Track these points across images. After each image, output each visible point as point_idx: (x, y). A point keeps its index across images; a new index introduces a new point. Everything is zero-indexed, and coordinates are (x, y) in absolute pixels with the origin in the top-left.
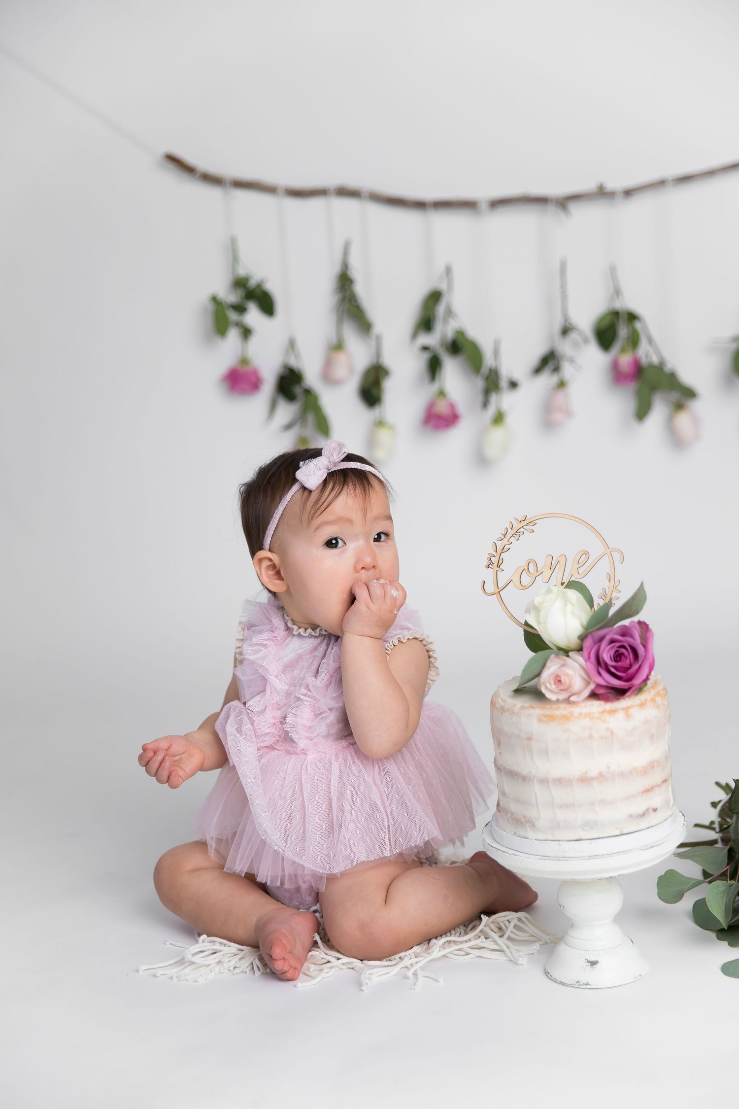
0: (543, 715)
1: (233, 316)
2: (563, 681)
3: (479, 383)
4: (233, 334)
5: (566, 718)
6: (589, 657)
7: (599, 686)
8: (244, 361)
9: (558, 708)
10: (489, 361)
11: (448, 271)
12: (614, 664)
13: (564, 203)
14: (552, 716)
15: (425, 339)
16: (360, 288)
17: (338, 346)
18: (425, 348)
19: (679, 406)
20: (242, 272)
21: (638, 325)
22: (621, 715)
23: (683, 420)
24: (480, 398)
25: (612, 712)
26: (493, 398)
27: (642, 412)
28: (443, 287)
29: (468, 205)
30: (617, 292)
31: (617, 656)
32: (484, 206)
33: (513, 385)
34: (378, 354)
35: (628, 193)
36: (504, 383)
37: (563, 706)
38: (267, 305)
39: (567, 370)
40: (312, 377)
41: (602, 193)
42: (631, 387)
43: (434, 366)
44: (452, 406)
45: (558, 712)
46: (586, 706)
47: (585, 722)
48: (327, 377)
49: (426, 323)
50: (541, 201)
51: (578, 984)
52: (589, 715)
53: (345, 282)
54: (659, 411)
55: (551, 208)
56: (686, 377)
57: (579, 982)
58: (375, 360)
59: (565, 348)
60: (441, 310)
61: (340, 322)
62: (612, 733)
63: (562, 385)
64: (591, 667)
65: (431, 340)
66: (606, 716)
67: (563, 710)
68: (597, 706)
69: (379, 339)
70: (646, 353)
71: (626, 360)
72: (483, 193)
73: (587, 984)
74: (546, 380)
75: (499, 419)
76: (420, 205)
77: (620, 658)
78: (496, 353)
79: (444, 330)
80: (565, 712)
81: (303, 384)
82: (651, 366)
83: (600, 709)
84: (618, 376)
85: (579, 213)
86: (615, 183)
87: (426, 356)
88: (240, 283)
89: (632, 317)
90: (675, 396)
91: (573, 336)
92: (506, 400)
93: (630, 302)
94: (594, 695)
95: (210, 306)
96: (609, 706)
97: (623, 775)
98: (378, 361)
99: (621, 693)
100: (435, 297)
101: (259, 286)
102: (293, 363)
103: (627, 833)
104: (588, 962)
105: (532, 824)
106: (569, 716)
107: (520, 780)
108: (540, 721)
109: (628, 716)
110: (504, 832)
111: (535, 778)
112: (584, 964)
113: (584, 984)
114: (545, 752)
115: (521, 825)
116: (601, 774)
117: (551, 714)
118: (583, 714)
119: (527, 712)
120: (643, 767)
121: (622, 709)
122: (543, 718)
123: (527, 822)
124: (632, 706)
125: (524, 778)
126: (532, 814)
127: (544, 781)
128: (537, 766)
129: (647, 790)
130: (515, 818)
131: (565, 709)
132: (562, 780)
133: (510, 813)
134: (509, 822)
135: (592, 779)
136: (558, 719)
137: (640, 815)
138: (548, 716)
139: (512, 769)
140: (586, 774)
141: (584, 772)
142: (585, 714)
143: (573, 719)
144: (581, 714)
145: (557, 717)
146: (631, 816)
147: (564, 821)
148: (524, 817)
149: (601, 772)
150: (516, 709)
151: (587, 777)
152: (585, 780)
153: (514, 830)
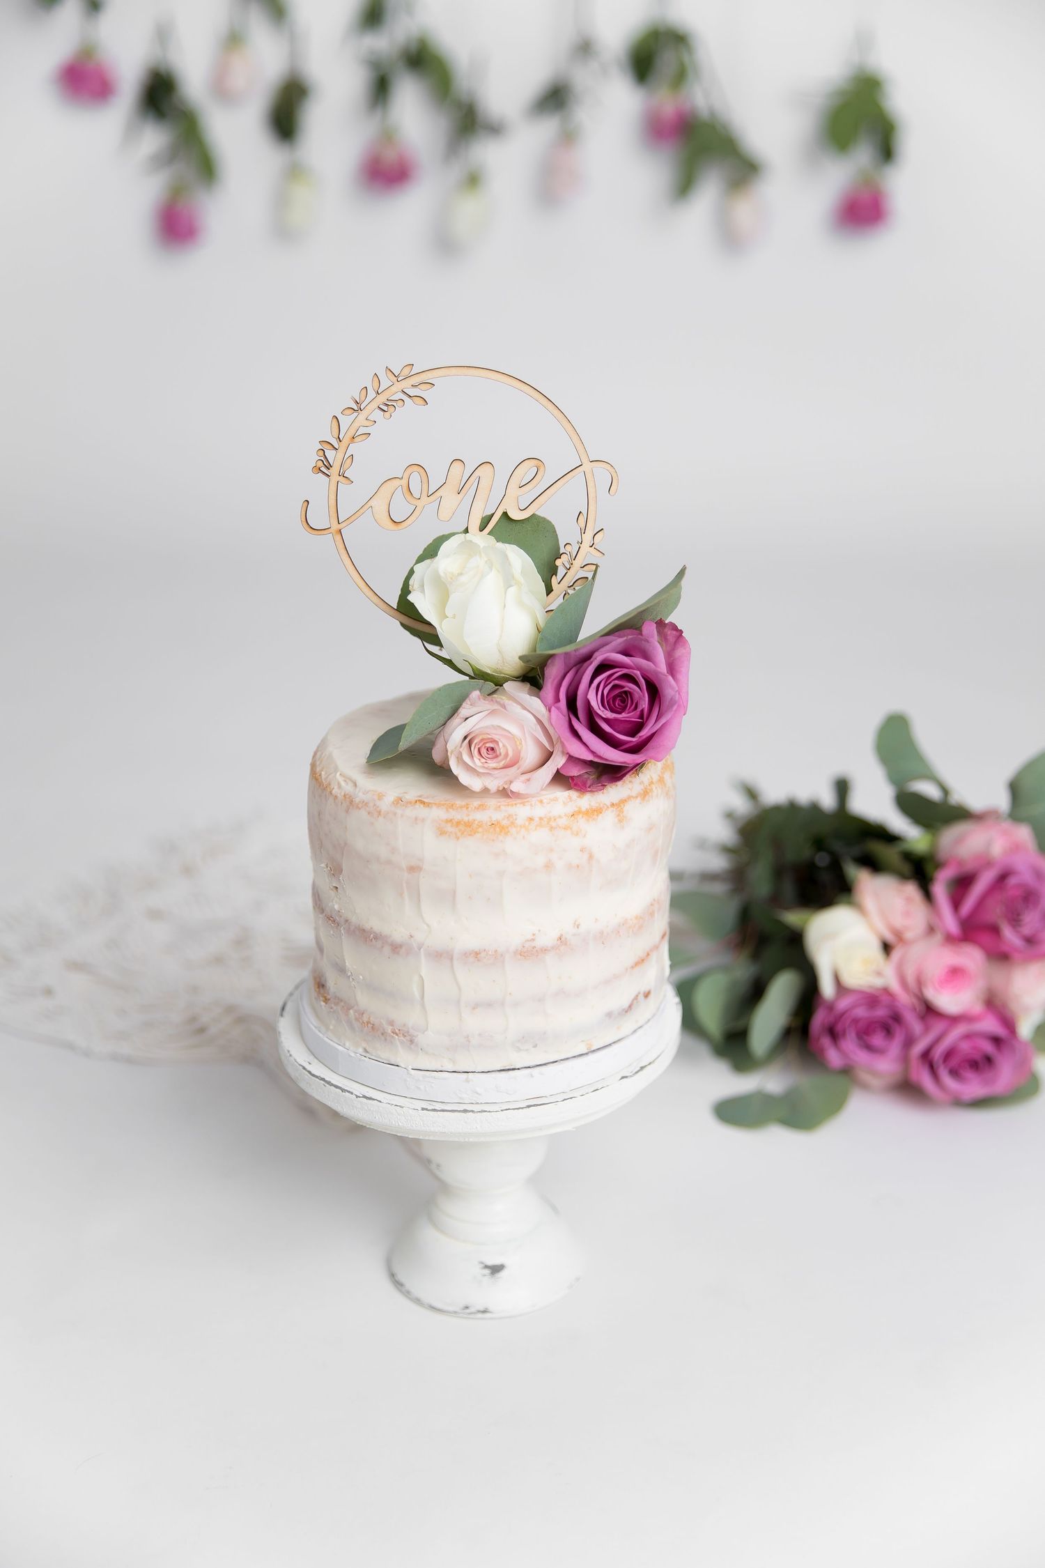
0: (449, 821)
2: (501, 749)
5: (499, 829)
6: (557, 700)
7: (571, 759)
9: (481, 807)
12: (608, 714)
14: (469, 825)
19: (738, 184)
22: (609, 817)
23: (743, 209)
25: (595, 812)
31: (615, 698)
37: (492, 802)
45: (480, 816)
46: (541, 802)
47: (540, 836)
51: (468, 1311)
52: (548, 823)
54: (708, 192)
57: (467, 1308)
62: (591, 857)
64: (558, 717)
66: (582, 822)
67: (495, 811)
68: (565, 800)
73: (484, 1312)
77: (623, 701)
80: (497, 816)
83: (570, 808)
90: (731, 169)
94: (560, 779)
96: (587, 801)
97: (602, 938)
99: (613, 773)
103: (599, 1049)
104: (486, 1267)
105: (408, 1038)
106: (505, 823)
107: (387, 949)
108: (441, 832)
109: (621, 820)
110: (340, 1048)
111: (422, 949)
112: (478, 1271)
113: (479, 1311)
114: (449, 897)
115: (383, 1038)
116: (563, 939)
117: (466, 819)
118: (537, 819)
119: (410, 812)
120: (636, 918)
121: (613, 805)
122: (449, 828)
123: (397, 1035)
124: (630, 798)
125: (396, 948)
126: (410, 1017)
127: (442, 956)
128: (428, 925)
129: (640, 962)
130: (368, 1023)
131: (498, 808)
132: (483, 955)
133: (356, 1011)
134: (352, 1028)
135: (544, 950)
136: (480, 830)
137: (624, 1010)
138: (458, 823)
139: (367, 926)
140: (533, 940)
141: (530, 937)
142: (541, 819)
143: (513, 830)
144: (531, 819)
145: (480, 825)
146: (609, 1015)
147: (480, 1035)
148: (391, 1023)
149: (562, 935)
150: (385, 804)
151: (534, 947)
152: (529, 953)
153: (364, 1045)
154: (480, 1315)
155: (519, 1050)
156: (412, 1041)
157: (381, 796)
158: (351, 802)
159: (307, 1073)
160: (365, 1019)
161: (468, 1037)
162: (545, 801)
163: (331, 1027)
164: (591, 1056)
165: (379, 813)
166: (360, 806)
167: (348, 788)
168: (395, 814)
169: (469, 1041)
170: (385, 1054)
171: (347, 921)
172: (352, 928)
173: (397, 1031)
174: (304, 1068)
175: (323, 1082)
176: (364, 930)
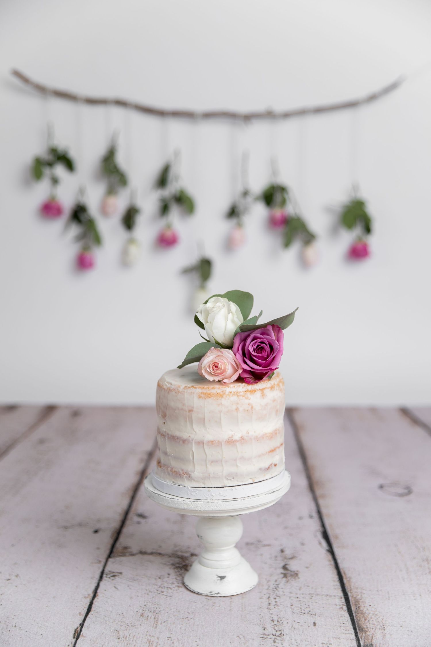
0: (202, 393)
1: (46, 168)
2: (220, 366)
4: (46, 181)
5: (220, 396)
6: (238, 350)
7: (245, 371)
8: (53, 198)
9: (213, 388)
12: (256, 354)
13: (248, 118)
14: (209, 394)
15: (162, 192)
17: (110, 192)
18: (160, 198)
19: (307, 243)
21: (285, 195)
22: (258, 394)
23: (309, 252)
25: (253, 391)
27: (287, 244)
28: (172, 161)
29: (189, 115)
30: (275, 173)
31: (258, 349)
32: (199, 117)
34: (132, 199)
35: (286, 116)
37: (217, 386)
38: (69, 165)
39: (244, 218)
40: (93, 210)
41: (269, 115)
42: (281, 230)
43: (165, 209)
44: (174, 235)
45: (213, 391)
46: (234, 386)
47: (234, 398)
49: (161, 183)
50: (234, 116)
51: (211, 593)
52: (236, 394)
54: (296, 245)
55: (239, 122)
56: (312, 225)
57: (211, 592)
58: (131, 204)
59: (243, 204)
62: (252, 407)
63: (240, 226)
64: (239, 357)
65: (165, 193)
66: (248, 394)
67: (217, 389)
68: (242, 387)
70: (290, 210)
71: (278, 214)
72: (199, 107)
73: (218, 594)
74: (232, 223)
77: (262, 350)
79: (171, 188)
80: (219, 391)
81: (86, 214)
82: (292, 218)
83: (244, 389)
84: (273, 223)
86: (278, 108)
87: (161, 203)
88: (53, 151)
89: (283, 189)
90: (304, 238)
91: (249, 197)
94: (240, 379)
96: (250, 387)
97: (257, 439)
98: (133, 204)
99: (260, 376)
100: (167, 168)
101: (64, 154)
102: (82, 201)
103: (257, 482)
104: (219, 577)
105: (188, 475)
106: (222, 393)
107: (181, 442)
108: (200, 397)
109: (263, 395)
110: (165, 482)
111: (193, 441)
112: (216, 578)
114: (202, 421)
115: (179, 476)
116: (243, 438)
117: (208, 392)
118: (233, 392)
119: (189, 391)
120: (270, 433)
121: (260, 389)
122: (202, 395)
123: (184, 474)
124: (266, 388)
125: (184, 441)
126: (189, 468)
127: (200, 443)
128: (195, 432)
129: (272, 451)
130: (175, 471)
131: (219, 388)
132: (214, 442)
133: (170, 468)
134: (169, 474)
135: (236, 441)
136: (213, 396)
137: (266, 468)
138: (205, 393)
139: (174, 435)
140: (232, 437)
141: (231, 436)
142: (234, 392)
143: (224, 396)
144: (231, 392)
145: (213, 394)
146: (261, 469)
147: (213, 473)
148: (183, 470)
149: (242, 436)
150: (181, 389)
151: (232, 440)
152: (231, 442)
153: (173, 480)
154: (216, 595)
155: (227, 479)
156: (189, 476)
157: (179, 386)
158: (170, 390)
159: (153, 493)
160: (174, 470)
161: (209, 474)
162: (235, 386)
163: (162, 476)
164: (254, 484)
165: (179, 392)
166: (173, 390)
167: (169, 385)
168: (184, 392)
169: (210, 475)
170: (180, 483)
171: (168, 434)
172: (169, 436)
173: (184, 473)
174: (152, 491)
175: (158, 495)
176: (173, 436)
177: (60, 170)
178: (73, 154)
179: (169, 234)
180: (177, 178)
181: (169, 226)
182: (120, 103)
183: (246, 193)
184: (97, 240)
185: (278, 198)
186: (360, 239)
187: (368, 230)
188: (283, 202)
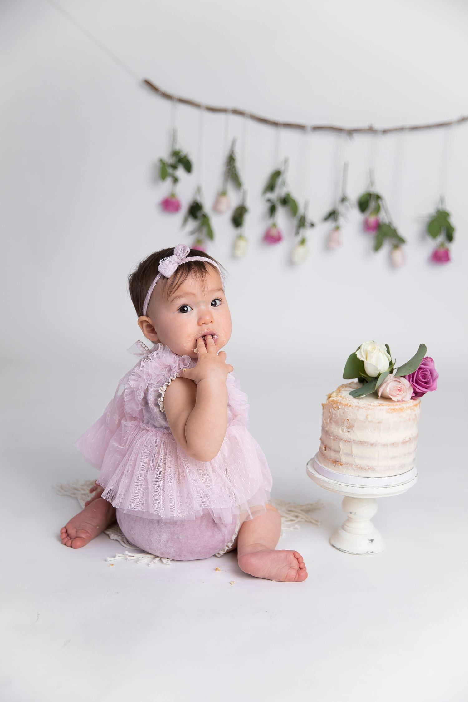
0: (389, 409)
1: (170, 170)
3: (295, 222)
4: (169, 181)
8: (173, 195)
10: (301, 211)
11: (286, 161)
13: (351, 132)
14: (394, 409)
15: (270, 195)
16: (239, 164)
17: (223, 193)
18: (269, 200)
19: (396, 247)
20: (177, 147)
21: (380, 203)
23: (398, 255)
24: (294, 230)
26: (302, 231)
27: (377, 247)
28: (282, 168)
29: (300, 127)
30: (372, 183)
32: (309, 129)
33: (312, 225)
34: (244, 199)
35: (385, 132)
36: (307, 224)
38: (188, 167)
39: (341, 221)
40: (207, 207)
41: (371, 130)
42: (373, 234)
43: (272, 210)
44: (279, 233)
45: (397, 407)
46: (409, 403)
47: (409, 411)
48: (216, 208)
49: (271, 187)
50: (338, 130)
53: (231, 160)
54: (386, 248)
55: (344, 135)
56: (403, 231)
57: (367, 552)
58: (241, 203)
59: (341, 209)
60: (279, 181)
61: (225, 181)
63: (337, 228)
65: (273, 196)
67: (400, 405)
69: (245, 193)
70: (383, 217)
71: (372, 219)
72: (309, 121)
74: (329, 225)
75: (303, 242)
76: (275, 124)
78: (306, 207)
79: (279, 192)
81: (202, 211)
82: (385, 225)
84: (367, 227)
85: (358, 139)
86: (379, 125)
87: (268, 205)
88: (176, 154)
89: (378, 197)
90: (394, 241)
91: (347, 204)
92: (308, 233)
93: (378, 189)
95: (159, 165)
98: (243, 203)
100: (277, 174)
101: (185, 157)
102: (199, 199)
104: (370, 540)
106: (402, 408)
108: (387, 412)
111: (380, 445)
112: (368, 542)
113: (371, 552)
114: (388, 429)
119: (378, 408)
122: (390, 411)
126: (374, 464)
127: (385, 445)
128: (381, 438)
132: (395, 444)
133: (355, 465)
134: (353, 470)
136: (397, 411)
138: (392, 409)
143: (403, 410)
144: (407, 407)
145: (397, 409)
147: (392, 466)
148: (368, 466)
151: (405, 441)
153: (358, 473)
154: (371, 553)
157: (369, 405)
165: (369, 409)
168: (374, 409)
169: (390, 468)
170: (366, 475)
172: (356, 442)
173: (370, 468)
176: (360, 441)
177: (180, 172)
178: (193, 158)
179: (274, 232)
180: (284, 183)
181: (274, 225)
182: (237, 112)
183: (343, 200)
184: (211, 235)
185: (372, 204)
186: (442, 245)
187: (450, 238)
188: (377, 210)
